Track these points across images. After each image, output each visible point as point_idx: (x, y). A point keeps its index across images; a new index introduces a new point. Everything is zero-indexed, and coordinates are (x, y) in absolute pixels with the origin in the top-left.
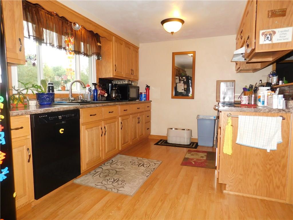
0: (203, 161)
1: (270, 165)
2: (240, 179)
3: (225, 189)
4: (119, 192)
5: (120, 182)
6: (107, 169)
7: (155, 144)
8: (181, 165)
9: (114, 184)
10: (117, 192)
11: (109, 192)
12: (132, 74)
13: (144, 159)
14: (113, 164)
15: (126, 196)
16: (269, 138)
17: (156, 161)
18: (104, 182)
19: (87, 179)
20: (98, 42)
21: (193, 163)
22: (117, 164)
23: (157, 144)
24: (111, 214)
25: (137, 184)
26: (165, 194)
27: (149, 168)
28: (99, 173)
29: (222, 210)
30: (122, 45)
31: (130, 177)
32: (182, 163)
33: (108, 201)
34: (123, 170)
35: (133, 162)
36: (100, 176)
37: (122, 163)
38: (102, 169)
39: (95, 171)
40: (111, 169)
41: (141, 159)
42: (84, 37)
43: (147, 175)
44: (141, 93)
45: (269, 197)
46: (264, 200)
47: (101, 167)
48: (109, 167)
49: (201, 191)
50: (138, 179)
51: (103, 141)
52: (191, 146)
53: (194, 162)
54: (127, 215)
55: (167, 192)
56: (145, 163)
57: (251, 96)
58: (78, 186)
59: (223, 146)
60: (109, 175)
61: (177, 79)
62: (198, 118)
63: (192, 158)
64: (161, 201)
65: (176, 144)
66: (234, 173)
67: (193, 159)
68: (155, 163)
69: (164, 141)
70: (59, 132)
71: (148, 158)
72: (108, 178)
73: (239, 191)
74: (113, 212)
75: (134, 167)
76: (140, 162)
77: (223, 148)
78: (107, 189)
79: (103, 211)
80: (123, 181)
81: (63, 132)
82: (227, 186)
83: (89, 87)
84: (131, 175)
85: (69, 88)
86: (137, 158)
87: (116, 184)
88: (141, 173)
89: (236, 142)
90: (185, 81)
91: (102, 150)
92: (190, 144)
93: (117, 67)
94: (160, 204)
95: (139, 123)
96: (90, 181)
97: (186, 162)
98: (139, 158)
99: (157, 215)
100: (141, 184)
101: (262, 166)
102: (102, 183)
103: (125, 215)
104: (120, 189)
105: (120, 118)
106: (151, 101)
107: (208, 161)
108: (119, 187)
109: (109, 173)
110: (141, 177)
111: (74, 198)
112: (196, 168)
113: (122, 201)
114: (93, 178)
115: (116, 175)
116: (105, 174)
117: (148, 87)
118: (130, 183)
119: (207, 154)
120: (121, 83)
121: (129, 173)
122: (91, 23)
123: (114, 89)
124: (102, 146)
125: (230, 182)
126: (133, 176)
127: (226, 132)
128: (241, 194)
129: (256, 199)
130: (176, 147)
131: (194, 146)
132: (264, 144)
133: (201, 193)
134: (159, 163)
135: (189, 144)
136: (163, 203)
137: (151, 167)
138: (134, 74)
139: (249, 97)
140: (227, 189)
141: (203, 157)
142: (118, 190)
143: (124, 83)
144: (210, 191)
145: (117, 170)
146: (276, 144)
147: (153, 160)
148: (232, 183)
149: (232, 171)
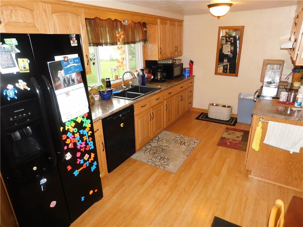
0: (238, 142)
1: (292, 162)
2: (264, 169)
3: (250, 175)
4: (166, 169)
5: (166, 160)
6: (155, 147)
7: (196, 119)
8: (217, 145)
9: (161, 162)
10: (164, 169)
11: (158, 168)
12: (176, 51)
13: (186, 136)
14: (160, 141)
15: (170, 173)
16: (293, 143)
17: (196, 139)
18: (153, 159)
19: (141, 156)
20: (144, 28)
21: (229, 144)
22: (163, 142)
23: (197, 118)
24: (160, 187)
25: (179, 163)
26: (200, 174)
27: (189, 147)
28: (149, 149)
29: (243, 192)
30: (167, 25)
31: (173, 156)
32: (218, 143)
33: (157, 177)
34: (168, 148)
35: (176, 140)
36: (150, 153)
37: (167, 141)
38: (151, 146)
39: (146, 148)
40: (158, 147)
41: (183, 136)
42: (131, 26)
43: (187, 154)
44: (185, 69)
45: (287, 185)
46: (282, 187)
47: (150, 143)
48: (156, 144)
49: (229, 174)
50: (180, 158)
51: (152, 124)
52: (230, 122)
53: (230, 142)
54: (171, 189)
55: (202, 172)
56: (186, 142)
57: (291, 94)
58: (135, 161)
59: (252, 142)
60: (157, 152)
61: (223, 39)
62: (239, 98)
63: (228, 137)
64: (197, 180)
65: (216, 119)
66: (259, 163)
67: (230, 139)
68: (194, 142)
69: (205, 115)
70: (120, 125)
71: (189, 136)
72: (156, 155)
73: (262, 177)
74: (161, 186)
75: (176, 145)
76: (182, 140)
77: (252, 145)
78: (156, 166)
79: (154, 184)
80: (168, 159)
81: (123, 126)
82: (252, 173)
83: (138, 73)
84: (174, 153)
85: (121, 77)
86: (179, 136)
87: (163, 161)
88: (182, 152)
89: (264, 142)
90: (232, 42)
91: (151, 131)
92: (230, 120)
93: (162, 49)
94: (195, 182)
95: (182, 100)
96: (142, 157)
97: (223, 142)
98: (181, 135)
99: (193, 191)
100: (182, 163)
101: (284, 162)
102: (152, 160)
103: (170, 189)
104: (166, 167)
105: (165, 101)
106: (194, 76)
107: (242, 142)
108: (165, 164)
109: (157, 151)
110: (182, 156)
111: (133, 172)
112: (231, 149)
113: (168, 178)
114: (145, 155)
115: (163, 153)
116: (154, 151)
117: (192, 63)
118: (173, 162)
119: (244, 134)
120: (166, 62)
121: (173, 152)
122: (138, 15)
123: (159, 71)
124: (151, 128)
125: (255, 170)
126: (176, 154)
127: (256, 132)
128: (263, 180)
129: (274, 185)
130: (216, 123)
131: (232, 123)
132: (288, 147)
133: (229, 175)
134: (198, 142)
135: (228, 120)
136: (198, 182)
137: (191, 146)
138: (178, 51)
139: (288, 94)
140: (252, 174)
141: (238, 137)
142: (164, 167)
143: (169, 62)
144: (237, 174)
145: (163, 147)
146: (300, 148)
147: (193, 138)
148: (257, 170)
149: (258, 162)
